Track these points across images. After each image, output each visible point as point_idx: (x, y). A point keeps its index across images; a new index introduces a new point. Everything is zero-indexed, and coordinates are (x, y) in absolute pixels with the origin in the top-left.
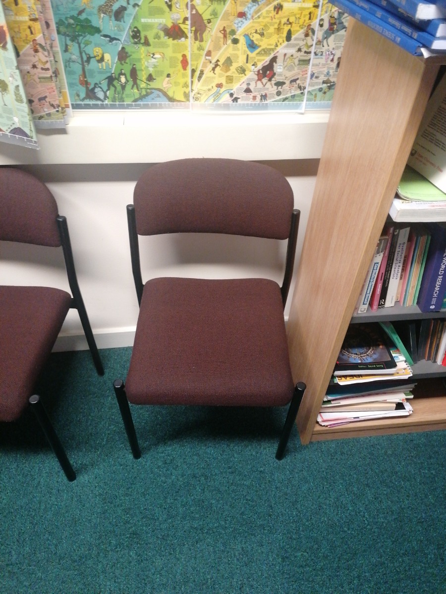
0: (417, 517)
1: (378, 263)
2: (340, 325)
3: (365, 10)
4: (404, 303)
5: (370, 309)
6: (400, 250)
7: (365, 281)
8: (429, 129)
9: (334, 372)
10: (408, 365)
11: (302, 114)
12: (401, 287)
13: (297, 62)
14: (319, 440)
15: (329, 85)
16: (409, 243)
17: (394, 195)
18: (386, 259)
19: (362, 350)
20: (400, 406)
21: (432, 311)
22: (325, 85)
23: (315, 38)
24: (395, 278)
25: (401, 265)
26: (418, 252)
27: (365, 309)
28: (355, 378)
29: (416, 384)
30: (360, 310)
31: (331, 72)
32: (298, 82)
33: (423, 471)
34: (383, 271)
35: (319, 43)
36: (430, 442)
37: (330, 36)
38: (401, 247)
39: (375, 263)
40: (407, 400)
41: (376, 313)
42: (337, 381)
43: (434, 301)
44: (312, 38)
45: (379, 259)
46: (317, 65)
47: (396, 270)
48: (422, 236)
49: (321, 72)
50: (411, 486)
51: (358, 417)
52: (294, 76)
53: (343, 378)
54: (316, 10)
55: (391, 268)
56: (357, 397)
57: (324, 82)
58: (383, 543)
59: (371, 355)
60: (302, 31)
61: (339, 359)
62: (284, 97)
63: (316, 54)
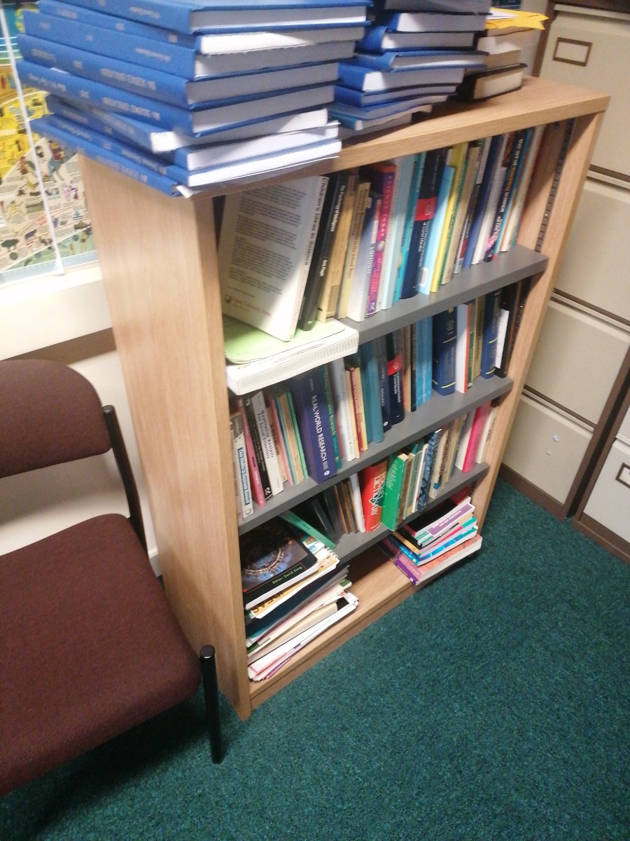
0: (414, 735)
1: (241, 448)
2: (226, 546)
3: (86, 140)
4: (293, 481)
5: (256, 505)
6: (262, 421)
7: (235, 477)
8: (235, 267)
9: (245, 606)
10: (330, 551)
11: (62, 275)
12: (282, 462)
13: (25, 210)
14: (263, 702)
15: (85, 229)
16: (269, 408)
17: (223, 363)
18: (250, 440)
19: (269, 559)
20: (342, 603)
21: (329, 477)
22: (79, 232)
23: (38, 172)
24: (270, 456)
25: (271, 438)
26: (283, 417)
27: (250, 509)
28: (274, 599)
29: (348, 566)
30: (244, 513)
31: (81, 212)
32: (37, 234)
33: (399, 670)
34: (252, 454)
35: (46, 178)
36: (391, 627)
37: (59, 167)
38: (262, 418)
39: (239, 450)
40: (346, 591)
41: (267, 508)
42: (253, 615)
43: (325, 465)
44: (34, 174)
45: (241, 442)
46: (56, 207)
47: (268, 446)
48: (279, 396)
49: (64, 216)
50: (392, 697)
51: (299, 644)
52: (29, 228)
53: (260, 608)
54: (25, 136)
55: (261, 447)
56: (287, 619)
57: (76, 228)
58: (389, 795)
59: (282, 560)
60: (14, 167)
61: (244, 584)
62: (25, 259)
63: (48, 193)
